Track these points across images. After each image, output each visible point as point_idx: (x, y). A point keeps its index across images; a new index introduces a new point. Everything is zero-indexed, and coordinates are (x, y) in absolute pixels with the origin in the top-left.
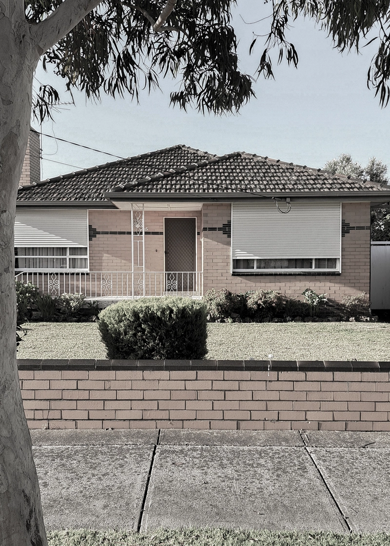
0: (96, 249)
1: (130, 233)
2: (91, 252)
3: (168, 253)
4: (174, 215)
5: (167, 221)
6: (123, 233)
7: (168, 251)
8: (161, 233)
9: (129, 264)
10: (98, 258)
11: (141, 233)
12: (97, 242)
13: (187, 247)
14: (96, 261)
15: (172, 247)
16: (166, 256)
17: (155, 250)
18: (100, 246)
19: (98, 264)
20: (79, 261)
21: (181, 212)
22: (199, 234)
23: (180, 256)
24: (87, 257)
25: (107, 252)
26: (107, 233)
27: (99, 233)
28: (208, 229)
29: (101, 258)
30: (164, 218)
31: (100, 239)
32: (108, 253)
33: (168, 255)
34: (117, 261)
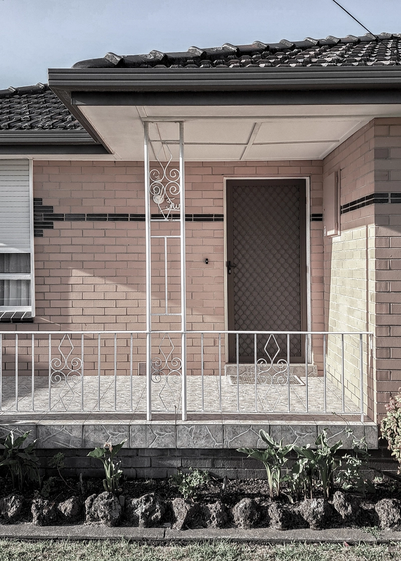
0: (53, 257)
1: (141, 218)
2: (40, 265)
3: (235, 266)
4: (252, 170)
5: (233, 187)
6: (122, 217)
7: (236, 261)
8: (219, 218)
9: (139, 295)
10: (58, 281)
11: (177, 216)
12: (54, 241)
13: (283, 252)
14: (53, 289)
15: (244, 252)
16: (228, 273)
17: (202, 258)
18: (64, 249)
19: (57, 296)
20: (13, 288)
21: (269, 164)
22: (318, 217)
23: (266, 274)
24: (31, 276)
25: (82, 266)
26: (79, 217)
27: (60, 218)
28: (390, 198)
29: (64, 281)
30: (225, 179)
31: (64, 233)
32: (82, 268)
33: (236, 270)
34: (105, 287)
